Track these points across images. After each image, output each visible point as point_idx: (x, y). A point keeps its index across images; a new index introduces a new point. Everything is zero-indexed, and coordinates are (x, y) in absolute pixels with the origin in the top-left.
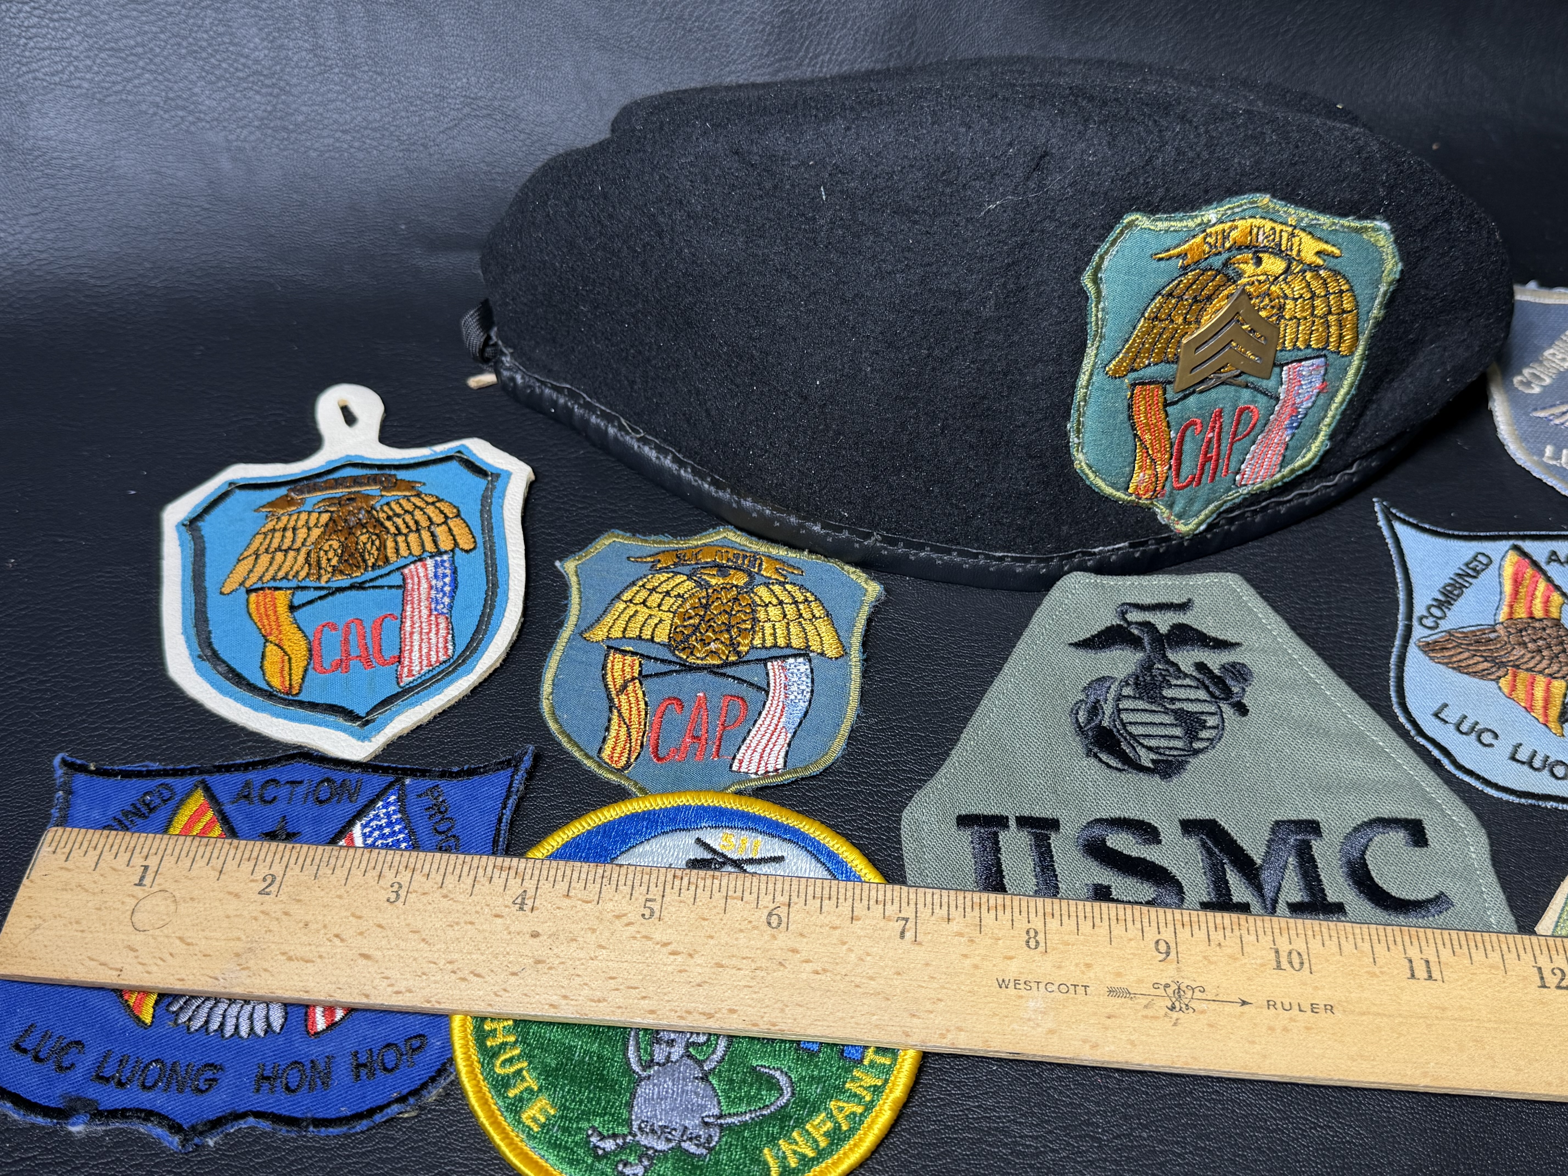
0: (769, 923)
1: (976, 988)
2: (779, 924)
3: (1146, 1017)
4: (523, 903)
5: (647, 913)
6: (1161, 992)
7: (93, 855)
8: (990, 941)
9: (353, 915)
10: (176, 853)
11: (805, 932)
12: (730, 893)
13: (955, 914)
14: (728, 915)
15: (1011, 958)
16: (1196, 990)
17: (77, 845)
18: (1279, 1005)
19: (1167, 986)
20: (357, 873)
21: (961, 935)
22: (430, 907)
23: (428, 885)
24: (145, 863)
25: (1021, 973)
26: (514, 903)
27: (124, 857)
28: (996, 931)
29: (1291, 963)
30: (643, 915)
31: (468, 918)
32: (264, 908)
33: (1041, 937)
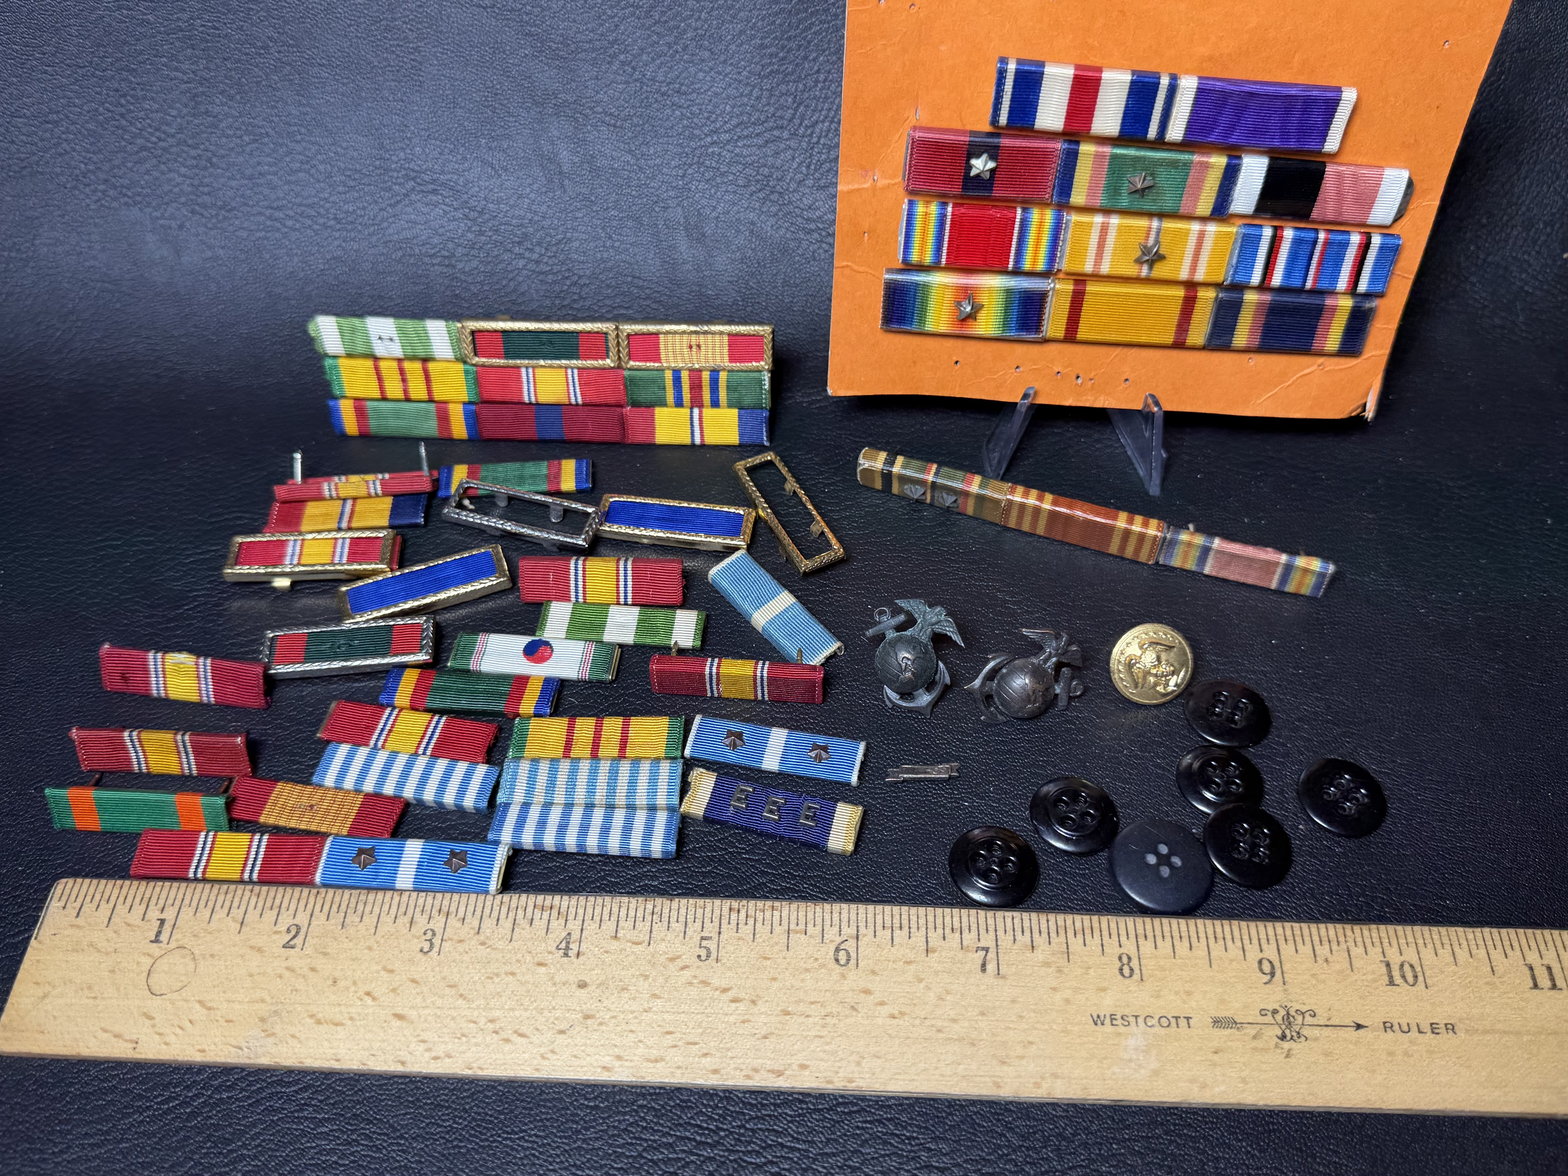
0: (837, 960)
1: (1069, 1027)
2: (848, 960)
3: (1255, 1049)
4: (567, 948)
5: (703, 953)
6: (1269, 1019)
7: (106, 909)
8: (1079, 971)
9: (384, 969)
10: (194, 904)
11: (876, 968)
12: (792, 926)
13: (1039, 940)
14: (791, 953)
15: (1104, 990)
16: (1307, 1015)
17: (88, 898)
18: (1396, 1027)
19: (1275, 1012)
20: (387, 920)
21: (1047, 964)
22: (466, 958)
23: (465, 931)
24: (162, 916)
25: (1116, 1006)
26: (558, 948)
27: (139, 910)
28: (1086, 959)
29: (1403, 977)
30: (699, 956)
31: (508, 968)
32: (289, 963)
33: (1135, 963)
